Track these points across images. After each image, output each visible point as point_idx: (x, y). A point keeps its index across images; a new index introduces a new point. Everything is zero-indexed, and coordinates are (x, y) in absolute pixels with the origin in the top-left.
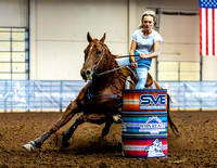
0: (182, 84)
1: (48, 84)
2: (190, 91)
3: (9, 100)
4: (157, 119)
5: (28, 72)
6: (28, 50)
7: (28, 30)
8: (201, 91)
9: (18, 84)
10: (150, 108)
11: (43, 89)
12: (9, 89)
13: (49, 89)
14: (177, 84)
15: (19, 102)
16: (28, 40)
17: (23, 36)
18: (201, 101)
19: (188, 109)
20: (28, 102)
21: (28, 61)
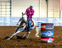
0: (54, 18)
1: (16, 18)
2: (57, 21)
3: (5, 22)
4: (50, 32)
5: (11, 14)
6: (11, 8)
7: (11, 3)
8: (60, 20)
9: (8, 18)
10: (48, 29)
11: (15, 19)
12: (5, 19)
13: (16, 19)
14: (53, 19)
15: (8, 23)
16: (11, 5)
17: (9, 4)
18: (60, 23)
19: (56, 26)
20: (11, 23)
21: (11, 11)
